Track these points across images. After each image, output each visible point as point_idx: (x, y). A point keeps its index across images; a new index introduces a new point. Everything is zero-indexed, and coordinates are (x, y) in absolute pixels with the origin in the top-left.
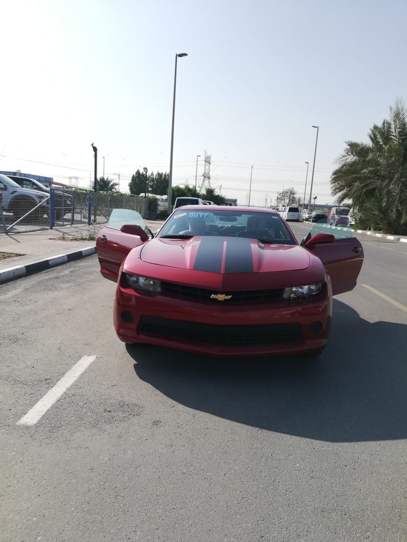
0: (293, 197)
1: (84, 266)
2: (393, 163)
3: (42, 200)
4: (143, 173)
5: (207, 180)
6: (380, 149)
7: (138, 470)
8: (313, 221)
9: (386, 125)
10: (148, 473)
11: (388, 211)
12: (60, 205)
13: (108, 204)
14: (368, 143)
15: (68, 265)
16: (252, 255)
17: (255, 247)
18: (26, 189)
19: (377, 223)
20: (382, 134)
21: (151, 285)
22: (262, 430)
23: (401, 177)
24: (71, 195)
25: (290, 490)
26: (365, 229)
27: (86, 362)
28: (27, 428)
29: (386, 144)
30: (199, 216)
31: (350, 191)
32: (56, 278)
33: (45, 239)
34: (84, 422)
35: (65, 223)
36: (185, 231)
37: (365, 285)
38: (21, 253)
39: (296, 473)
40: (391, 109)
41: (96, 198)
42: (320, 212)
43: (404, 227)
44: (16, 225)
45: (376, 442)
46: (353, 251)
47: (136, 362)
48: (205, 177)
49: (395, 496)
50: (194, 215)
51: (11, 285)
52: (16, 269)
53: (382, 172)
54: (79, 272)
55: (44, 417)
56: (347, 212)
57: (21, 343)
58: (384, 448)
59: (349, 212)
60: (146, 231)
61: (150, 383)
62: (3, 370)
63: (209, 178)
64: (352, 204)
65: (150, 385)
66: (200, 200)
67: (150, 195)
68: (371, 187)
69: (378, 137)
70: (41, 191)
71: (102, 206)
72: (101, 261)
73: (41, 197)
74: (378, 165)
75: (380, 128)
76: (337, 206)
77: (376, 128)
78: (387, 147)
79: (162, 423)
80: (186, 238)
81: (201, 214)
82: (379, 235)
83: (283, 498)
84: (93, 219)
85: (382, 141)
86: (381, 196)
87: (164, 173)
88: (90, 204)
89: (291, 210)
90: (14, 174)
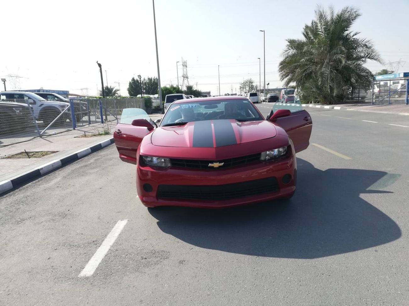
0: (252, 85)
1: (105, 155)
2: (323, 52)
3: (64, 108)
4: (137, 80)
5: (186, 79)
6: (312, 42)
7: (175, 297)
8: (269, 102)
9: (314, 24)
10: (182, 299)
11: (323, 88)
12: (79, 111)
13: (115, 106)
14: (303, 39)
15: (92, 155)
16: (234, 131)
17: (235, 125)
18: (51, 102)
19: (316, 97)
20: (312, 31)
21: (162, 162)
22: (259, 257)
23: (330, 61)
24: (86, 102)
25: (286, 297)
26: (308, 103)
27: (121, 225)
28: (87, 278)
29: (315, 38)
30: (189, 107)
31: (293, 76)
32: (85, 166)
33: (71, 138)
34: (128, 269)
35: (84, 124)
36: (179, 120)
37: (314, 144)
38: (56, 151)
39: (288, 284)
40: (316, 12)
41: (105, 102)
42: (273, 94)
43: (336, 98)
44: (47, 130)
45: (341, 255)
46: (304, 120)
47: (158, 221)
48: (184, 77)
49: (360, 290)
50: (185, 106)
51: (52, 175)
52: (54, 163)
53: (315, 59)
54: (102, 160)
55: (97, 269)
56: (293, 92)
57: (69, 217)
58: (347, 258)
59: (294, 92)
60: (151, 123)
61: (172, 234)
62: (60, 239)
63: (187, 78)
64: (296, 85)
65: (172, 236)
66: (184, 95)
67: (145, 95)
68: (308, 71)
69: (310, 34)
70: (62, 101)
71: (110, 108)
72: (119, 149)
73: (63, 107)
74: (312, 55)
75: (310, 27)
76: (285, 89)
77: (307, 27)
78: (317, 40)
79: (186, 262)
80: (182, 124)
81: (190, 105)
82: (318, 106)
83: (282, 302)
84: (105, 118)
85: (313, 36)
86: (316, 77)
87: (153, 78)
88: (101, 107)
89: (252, 95)
90: (39, 91)
